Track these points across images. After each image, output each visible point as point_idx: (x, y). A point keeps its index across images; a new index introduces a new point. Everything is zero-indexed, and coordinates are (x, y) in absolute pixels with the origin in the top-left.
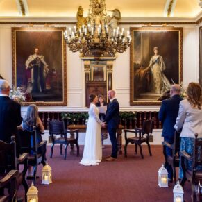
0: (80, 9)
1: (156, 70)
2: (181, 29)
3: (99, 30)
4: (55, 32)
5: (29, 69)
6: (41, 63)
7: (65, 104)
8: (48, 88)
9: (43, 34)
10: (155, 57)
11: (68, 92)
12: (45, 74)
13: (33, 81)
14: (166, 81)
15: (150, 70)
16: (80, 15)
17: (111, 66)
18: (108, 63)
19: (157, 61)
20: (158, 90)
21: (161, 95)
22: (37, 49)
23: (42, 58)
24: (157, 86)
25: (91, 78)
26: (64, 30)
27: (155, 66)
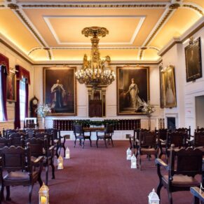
0: (85, 56)
1: (133, 93)
2: (148, 67)
3: (96, 72)
4: (70, 70)
5: (53, 93)
6: (61, 89)
7: (76, 115)
10: (132, 85)
11: (78, 107)
12: (63, 96)
13: (55, 100)
14: (139, 100)
15: (129, 93)
16: (85, 60)
17: (105, 91)
18: (103, 89)
19: (134, 88)
20: (135, 105)
21: (137, 109)
22: (58, 81)
23: (61, 86)
24: (134, 103)
25: (92, 98)
26: (76, 68)
27: (133, 90)
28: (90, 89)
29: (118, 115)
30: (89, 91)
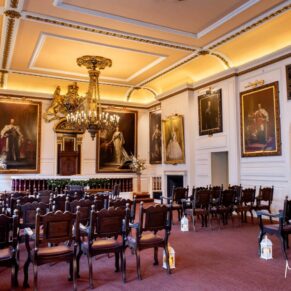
0: (58, 89)
1: (117, 143)
4: (31, 106)
5: (4, 138)
7: (38, 172)
8: (22, 156)
9: (19, 107)
10: (117, 133)
11: (41, 161)
12: (19, 144)
13: (7, 150)
15: (112, 144)
17: (81, 139)
18: (79, 136)
19: (118, 137)
21: (121, 165)
23: (17, 129)
25: (63, 149)
26: (40, 104)
27: (117, 140)
28: (61, 135)
29: (97, 172)
30: (58, 138)
